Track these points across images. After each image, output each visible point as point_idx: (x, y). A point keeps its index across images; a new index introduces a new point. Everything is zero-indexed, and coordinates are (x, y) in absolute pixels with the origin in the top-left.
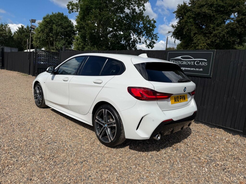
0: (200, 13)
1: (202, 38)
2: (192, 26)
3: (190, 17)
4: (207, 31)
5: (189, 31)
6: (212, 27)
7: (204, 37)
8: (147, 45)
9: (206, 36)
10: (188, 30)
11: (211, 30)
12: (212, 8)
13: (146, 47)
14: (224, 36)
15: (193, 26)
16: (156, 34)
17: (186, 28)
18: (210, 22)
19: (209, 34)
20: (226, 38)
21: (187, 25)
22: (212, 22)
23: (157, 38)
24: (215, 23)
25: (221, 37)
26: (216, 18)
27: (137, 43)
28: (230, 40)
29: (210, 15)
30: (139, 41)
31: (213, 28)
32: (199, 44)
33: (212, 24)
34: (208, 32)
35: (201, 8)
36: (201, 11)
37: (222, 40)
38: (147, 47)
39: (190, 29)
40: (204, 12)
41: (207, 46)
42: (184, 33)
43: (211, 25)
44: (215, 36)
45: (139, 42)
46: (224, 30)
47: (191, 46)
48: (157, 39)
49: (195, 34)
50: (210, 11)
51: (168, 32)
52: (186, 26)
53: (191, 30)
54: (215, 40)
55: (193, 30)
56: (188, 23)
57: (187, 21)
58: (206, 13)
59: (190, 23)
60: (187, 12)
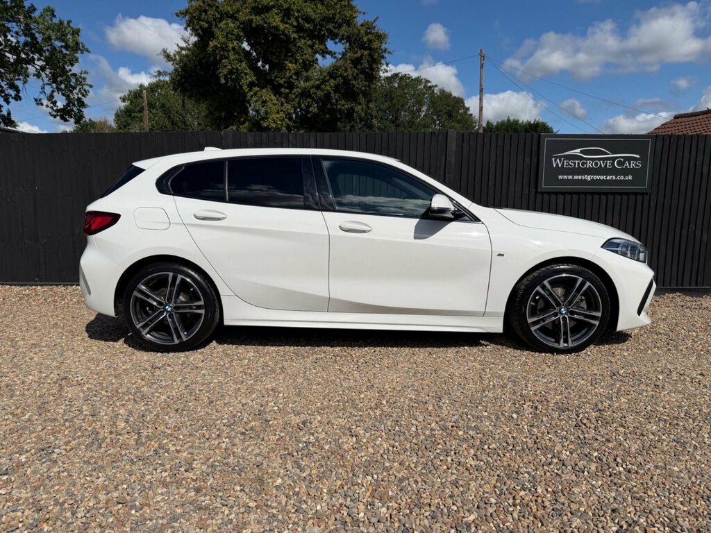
0: (263, 28)
1: (273, 98)
2: (241, 62)
3: (232, 34)
4: (281, 78)
5: (234, 77)
6: (294, 72)
7: (275, 95)
8: (58, 111)
9: (280, 94)
10: (231, 72)
11: (291, 77)
12: (290, 19)
13: (55, 117)
14: (328, 96)
15: (244, 63)
16: (82, 76)
17: (225, 66)
18: (286, 56)
19: (285, 88)
20: (334, 101)
21: (226, 58)
22: (290, 56)
23: (86, 88)
24: (296, 61)
25: (320, 99)
26: (299, 48)
27: (8, 103)
28: (343, 108)
29: (288, 37)
30: (13, 93)
31: (297, 74)
32: (267, 114)
33: (290, 62)
34: (285, 82)
35: (263, 13)
36: (265, 23)
37: (324, 105)
38: (58, 117)
39: (237, 69)
40: (273, 27)
41: (286, 120)
42: (223, 81)
43: (290, 65)
44: (305, 94)
45: (12, 98)
46: (328, 81)
47: (242, 119)
48: (85, 90)
49: (251, 85)
50: (287, 26)
51: (156, 74)
52: (223, 61)
53: (239, 74)
54: (308, 106)
55: (246, 74)
56: (228, 51)
57: (226, 47)
58: (279, 30)
59: (232, 52)
60: (221, 20)
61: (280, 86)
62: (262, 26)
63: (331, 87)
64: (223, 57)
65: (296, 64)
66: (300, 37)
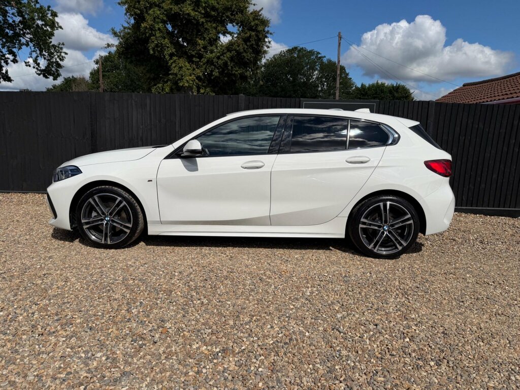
0: (180, 14)
1: (187, 64)
2: (165, 38)
3: (158, 19)
4: (193, 51)
5: (159, 49)
6: (202, 46)
7: (189, 63)
8: (40, 70)
9: (193, 62)
10: (157, 46)
11: (200, 50)
12: (199, 8)
13: (39, 75)
14: (226, 64)
15: (166, 40)
16: (60, 46)
17: (153, 42)
18: (197, 35)
19: (196, 57)
20: (230, 68)
21: (153, 35)
22: (200, 35)
23: (63, 54)
24: (204, 39)
25: (220, 66)
26: (206, 29)
27: (7, 64)
28: (236, 73)
29: (198, 21)
30: (11, 57)
31: (205, 48)
32: (182, 76)
33: (200, 39)
34: (196, 53)
35: (179, 4)
36: (181, 11)
37: (223, 71)
38: (42, 75)
39: (162, 44)
40: (186, 14)
41: (196, 81)
42: (152, 52)
43: (200, 41)
44: (210, 62)
45: (11, 61)
46: (225, 53)
47: (166, 80)
48: (62, 57)
49: (171, 55)
50: (196, 13)
52: (152, 38)
53: (163, 47)
54: (212, 71)
55: (168, 47)
56: (155, 30)
57: (154, 27)
58: (191, 16)
59: (158, 31)
60: (151, 8)
61: (193, 56)
62: (179, 13)
63: (227, 58)
64: (151, 35)
65: (204, 40)
66: (206, 21)
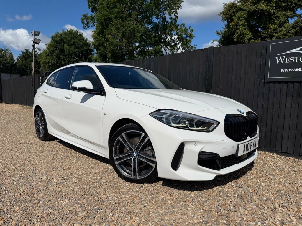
0: (256, 11)
2: (245, 29)
3: (242, 18)
4: (266, 34)
5: (241, 37)
6: (273, 29)
10: (240, 35)
11: (271, 32)
12: (271, 4)
15: (247, 30)
17: (237, 33)
18: (269, 22)
19: (269, 38)
21: (238, 29)
22: (272, 22)
24: (275, 23)
26: (277, 17)
29: (269, 12)
31: (275, 30)
33: (272, 25)
34: (268, 35)
35: (256, 4)
36: (257, 9)
39: (243, 33)
40: (260, 10)
42: (236, 40)
43: (271, 26)
46: (291, 30)
49: (250, 39)
50: (268, 7)
52: (237, 31)
53: (244, 35)
55: (247, 35)
56: (239, 26)
57: (239, 24)
58: (264, 10)
59: (241, 26)
60: (237, 12)
61: (266, 37)
62: (255, 10)
63: (292, 33)
64: (236, 29)
65: (275, 25)
66: (277, 12)
